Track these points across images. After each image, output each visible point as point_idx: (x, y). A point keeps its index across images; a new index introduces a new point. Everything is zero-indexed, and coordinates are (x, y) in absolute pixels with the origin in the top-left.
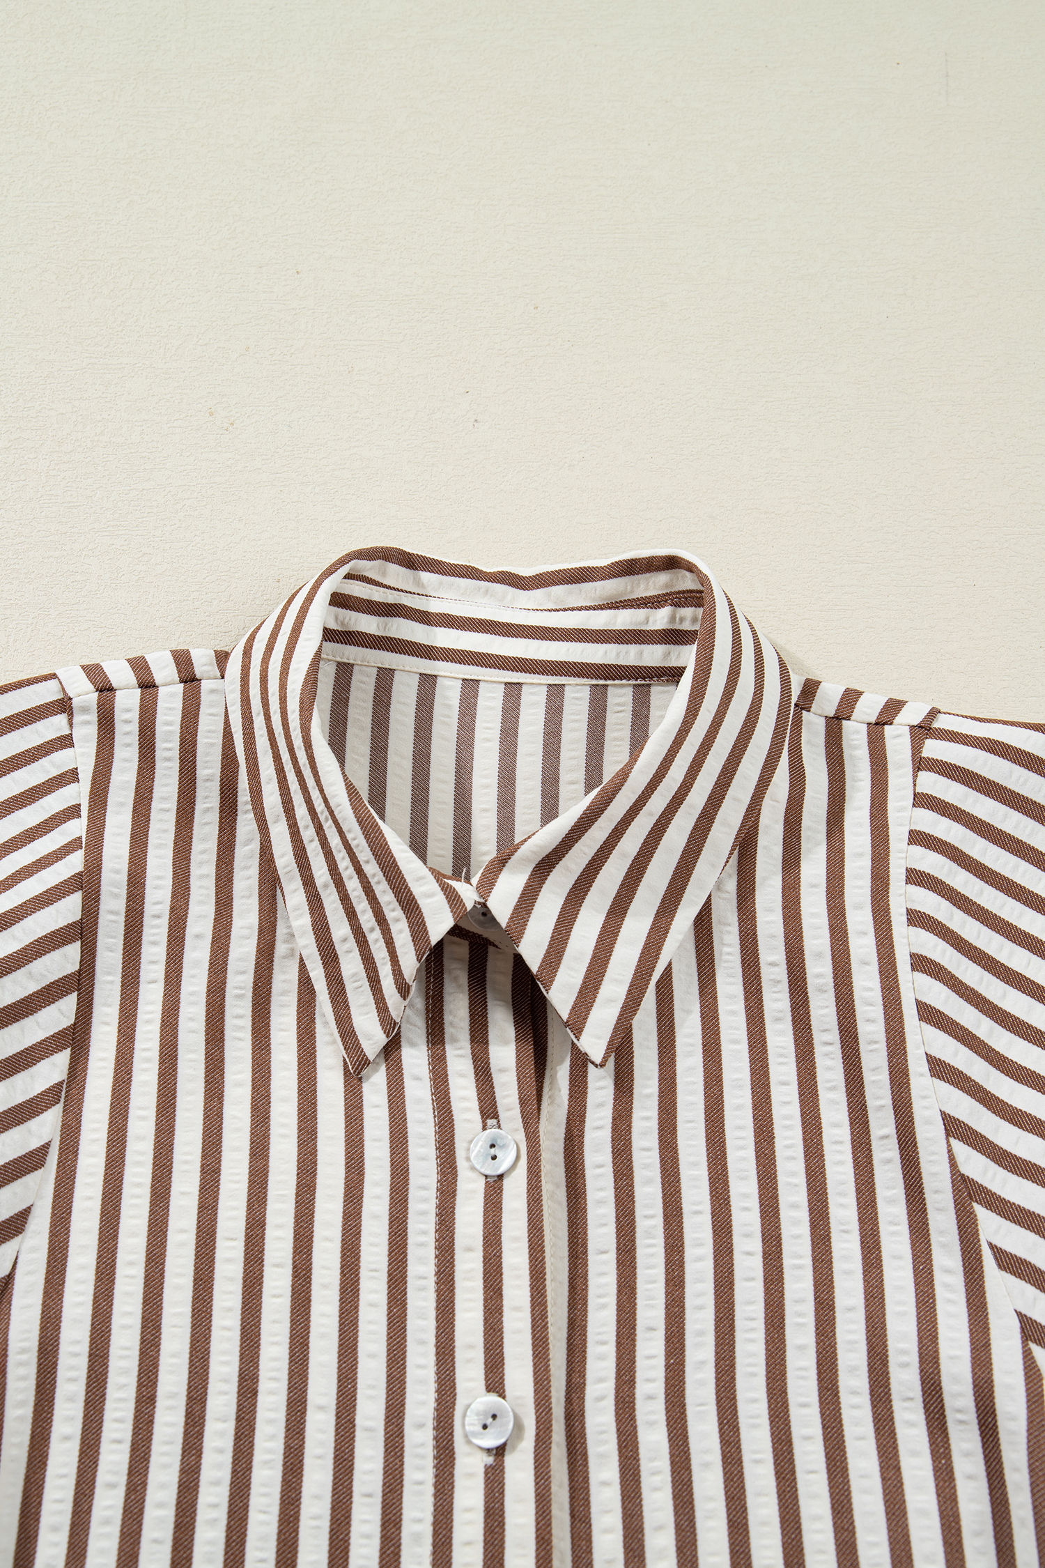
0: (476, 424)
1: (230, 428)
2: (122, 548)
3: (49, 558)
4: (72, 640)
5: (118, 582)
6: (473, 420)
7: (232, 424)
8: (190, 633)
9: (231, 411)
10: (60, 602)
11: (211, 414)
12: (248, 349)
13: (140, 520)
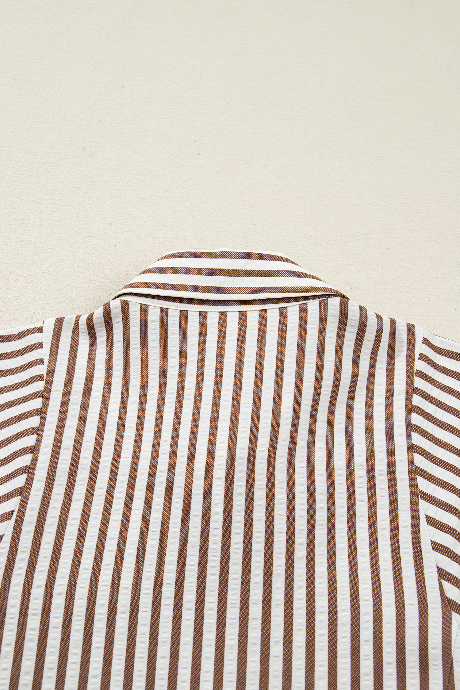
0: (199, 156)
1: (92, 156)
2: (44, 209)
3: (12, 213)
4: (22, 249)
5: (42, 224)
6: (197, 154)
7: (93, 155)
8: (72, 247)
9: (92, 149)
10: (17, 232)
11: (84, 150)
12: (100, 121)
13: (52, 197)
